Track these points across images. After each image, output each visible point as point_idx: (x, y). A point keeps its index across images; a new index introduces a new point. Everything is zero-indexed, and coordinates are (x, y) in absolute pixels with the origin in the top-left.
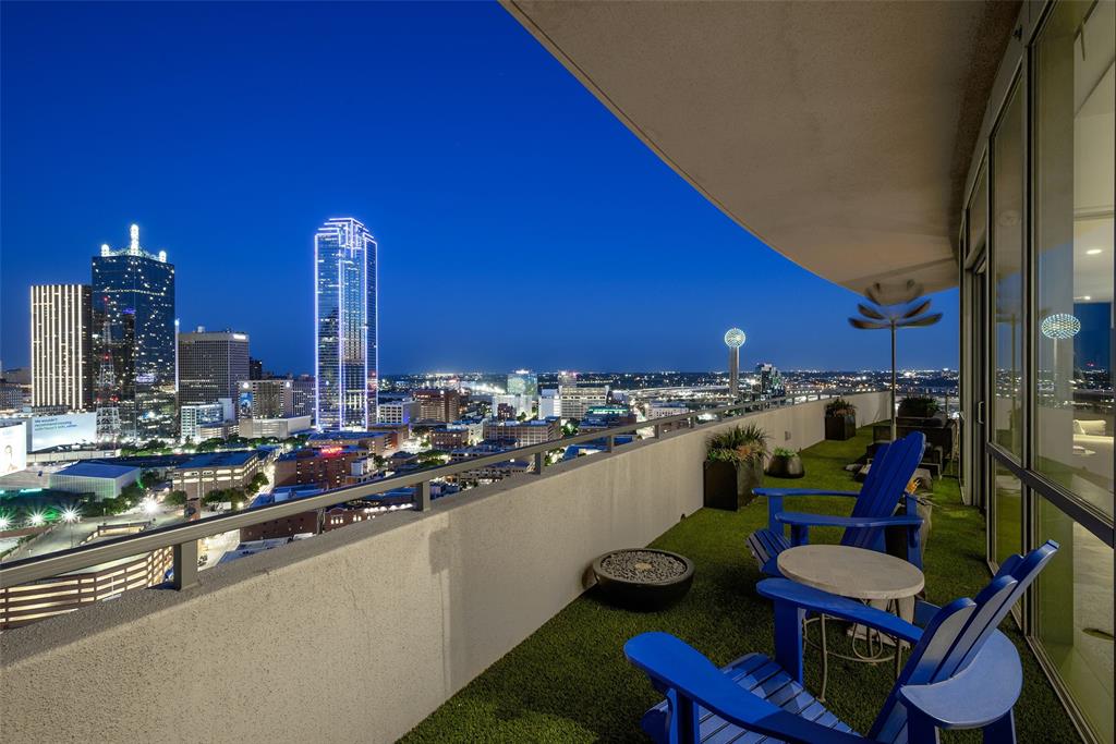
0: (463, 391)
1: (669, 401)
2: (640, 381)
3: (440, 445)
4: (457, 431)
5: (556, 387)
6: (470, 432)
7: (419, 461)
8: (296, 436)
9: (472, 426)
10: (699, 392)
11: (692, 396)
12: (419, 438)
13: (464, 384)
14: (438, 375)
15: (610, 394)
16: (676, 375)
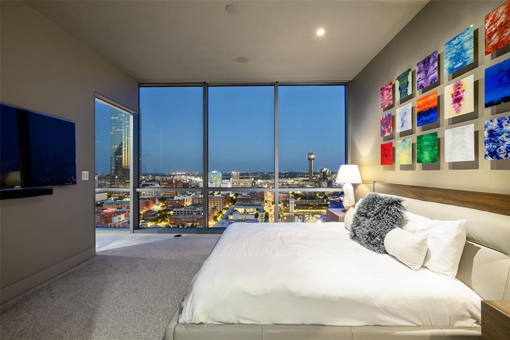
0: (188, 180)
1: (283, 185)
2: (271, 176)
3: (170, 207)
4: (179, 200)
5: (229, 179)
6: (185, 200)
7: (158, 215)
8: (99, 203)
9: (187, 197)
10: (296, 181)
11: (293, 182)
12: (161, 203)
13: (189, 177)
14: (178, 173)
15: (254, 182)
16: (287, 173)
